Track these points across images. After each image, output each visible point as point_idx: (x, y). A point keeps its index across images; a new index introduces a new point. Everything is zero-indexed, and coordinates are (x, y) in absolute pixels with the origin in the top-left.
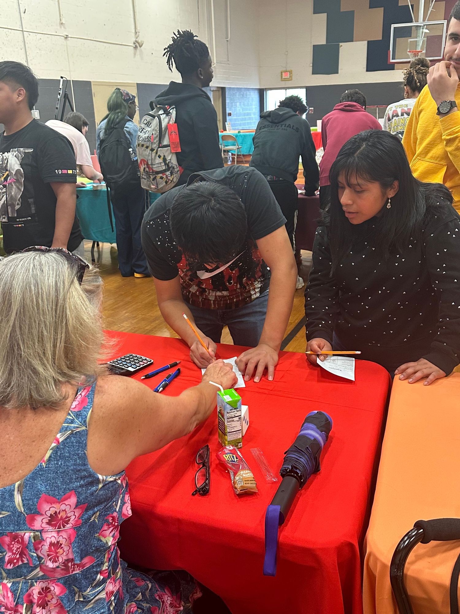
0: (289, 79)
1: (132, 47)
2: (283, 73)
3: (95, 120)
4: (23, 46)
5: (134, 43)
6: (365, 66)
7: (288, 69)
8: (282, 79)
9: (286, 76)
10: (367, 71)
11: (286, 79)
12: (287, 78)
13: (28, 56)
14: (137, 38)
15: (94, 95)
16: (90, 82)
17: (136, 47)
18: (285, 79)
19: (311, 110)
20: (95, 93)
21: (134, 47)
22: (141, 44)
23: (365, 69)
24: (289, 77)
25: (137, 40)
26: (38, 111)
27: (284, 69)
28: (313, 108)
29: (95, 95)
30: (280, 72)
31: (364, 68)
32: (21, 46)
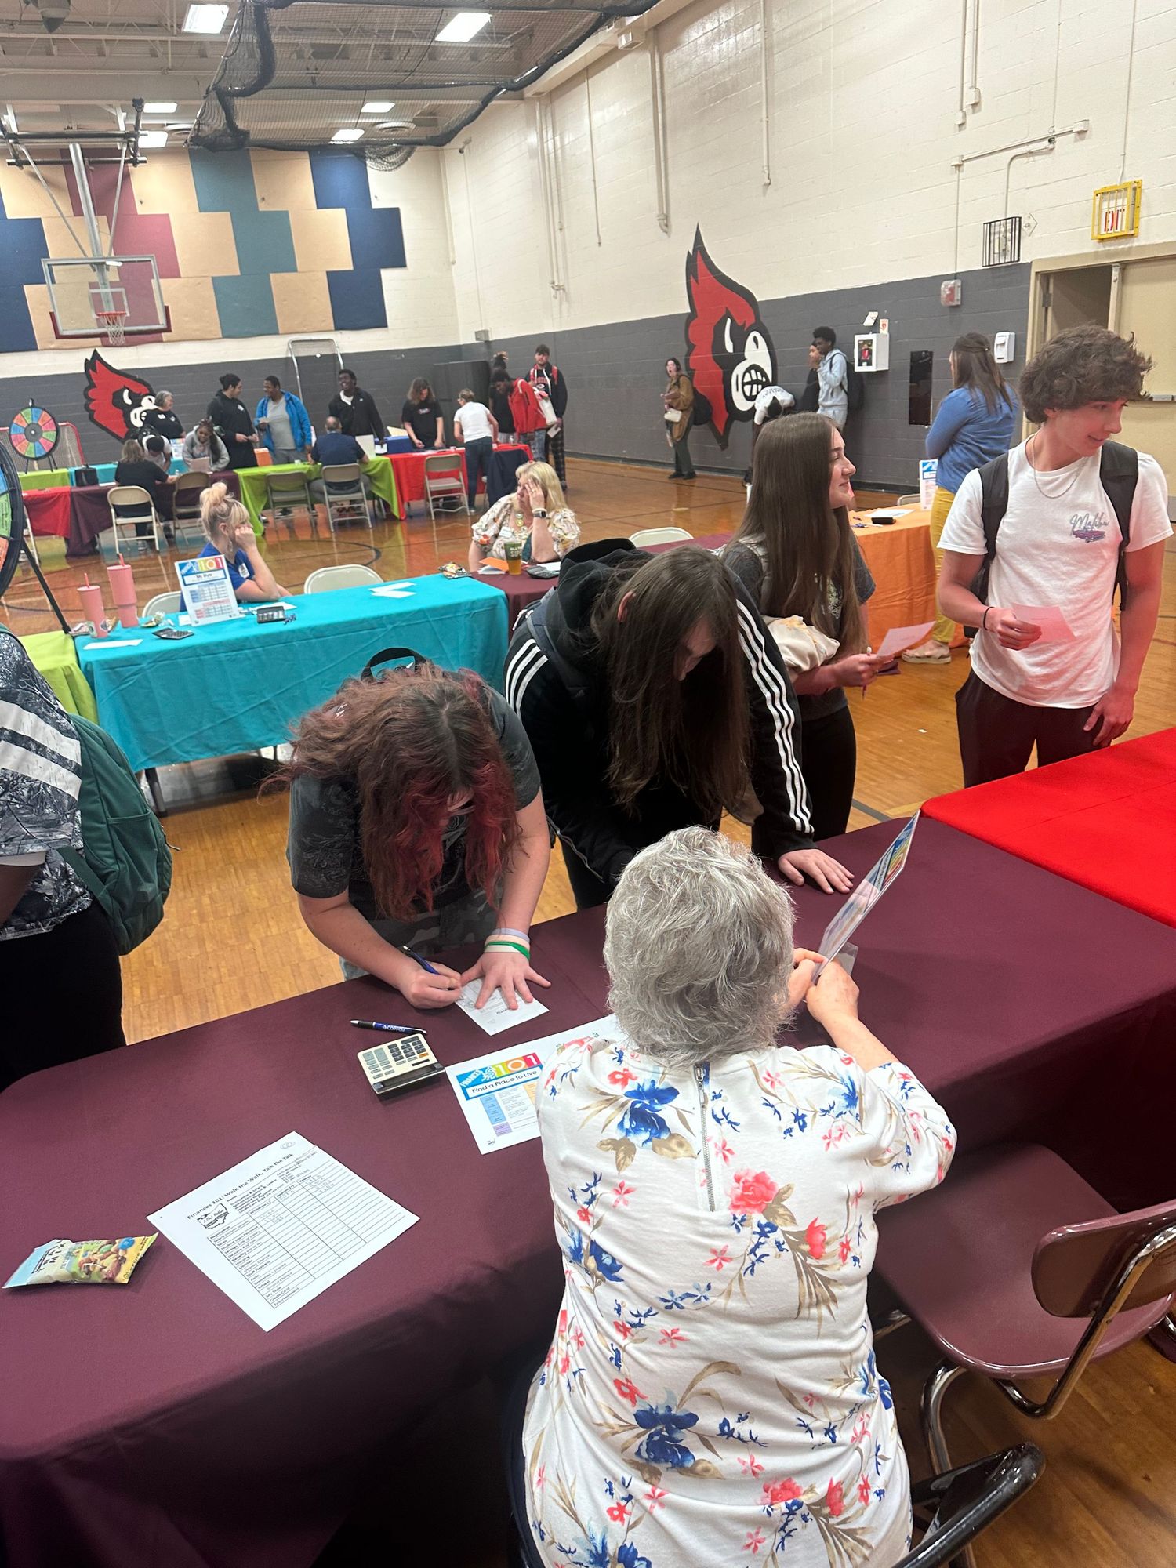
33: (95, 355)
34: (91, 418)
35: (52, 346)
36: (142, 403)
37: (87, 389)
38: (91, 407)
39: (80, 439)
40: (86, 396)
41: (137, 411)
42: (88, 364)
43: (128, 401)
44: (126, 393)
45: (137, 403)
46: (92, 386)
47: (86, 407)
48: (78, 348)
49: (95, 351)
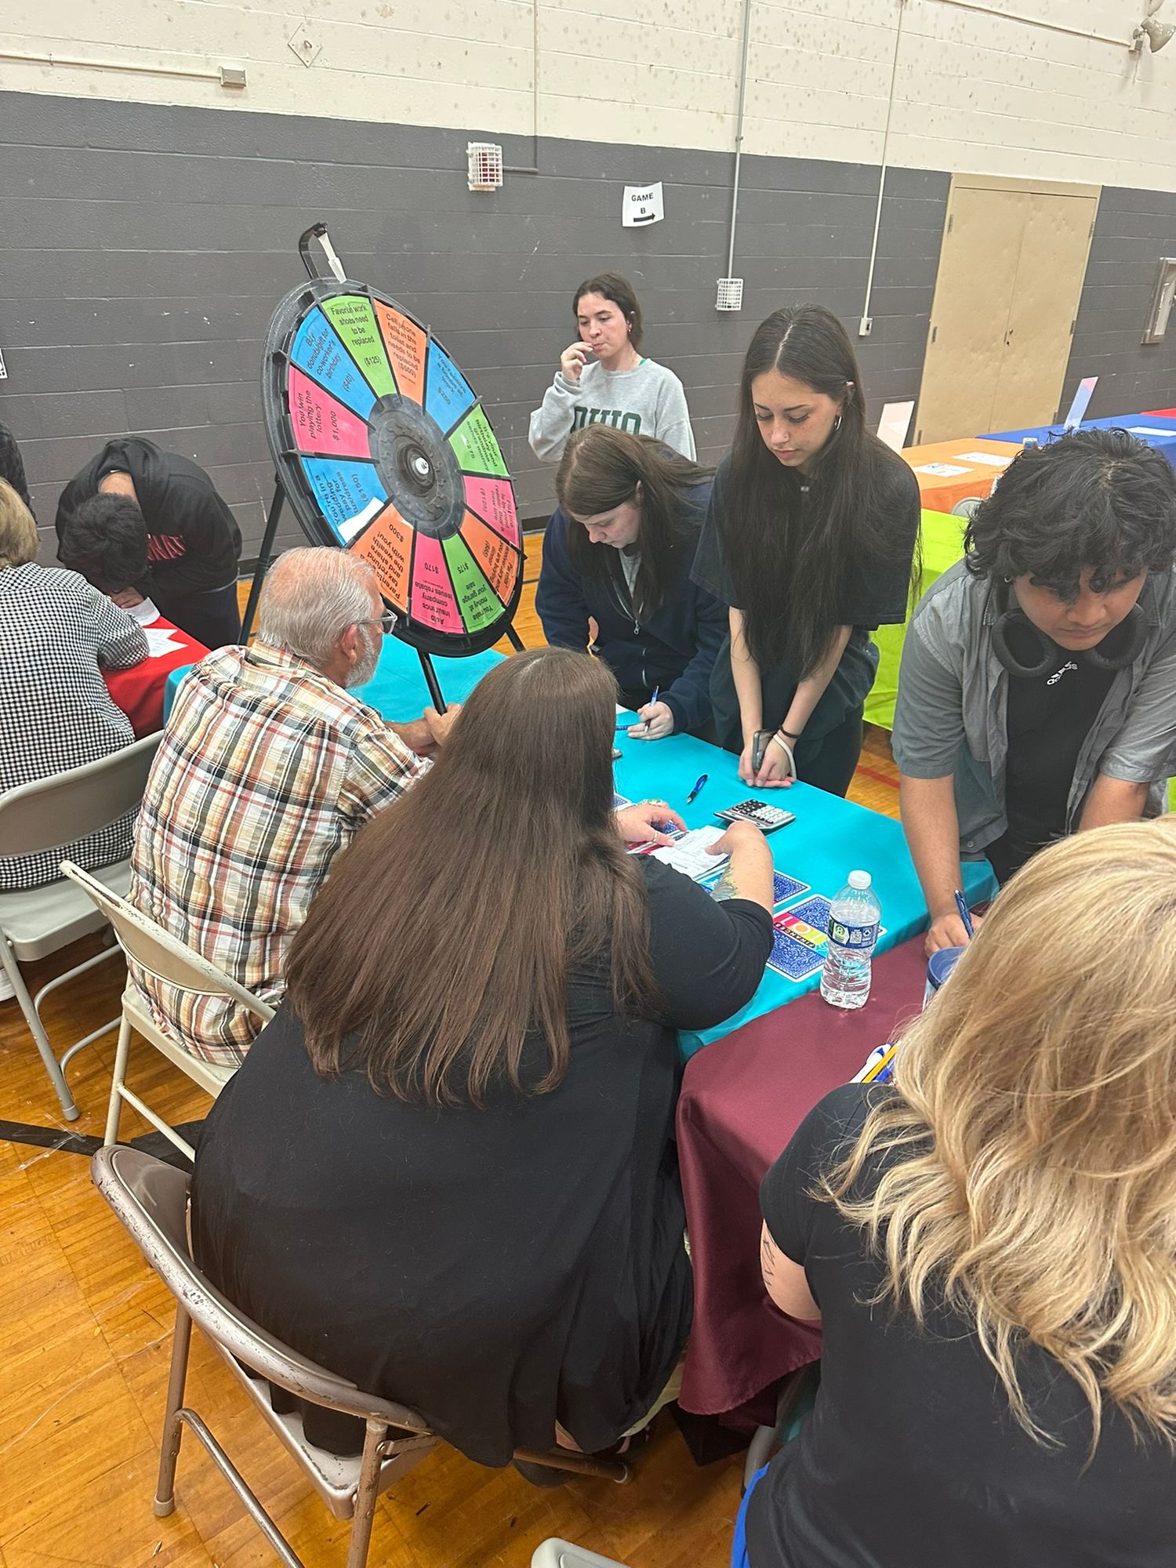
1: (1127, 49)
3: (930, 317)
4: (737, 23)
5: (1136, 35)
13: (751, 63)
14: (1150, 16)
15: (950, 226)
16: (947, 176)
17: (1136, 52)
20: (954, 220)
21: (1132, 48)
22: (1159, 40)
25: (1151, 20)
26: (742, 280)
29: (953, 229)
32: (732, 20)
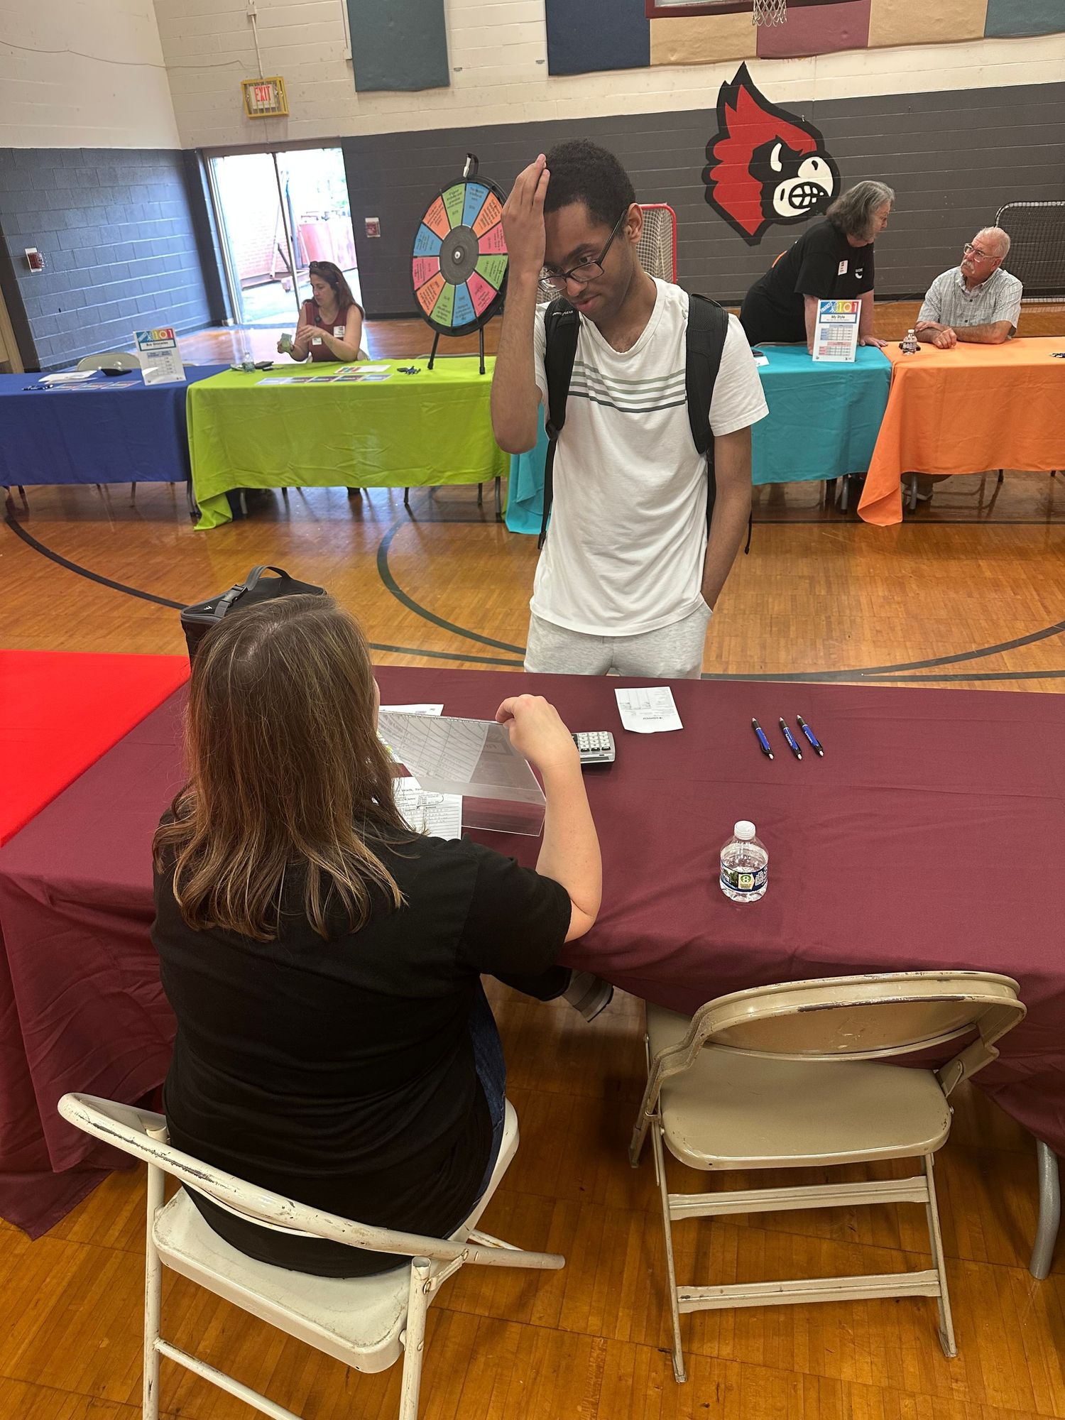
0: (277, 113)
2: (251, 89)
6: (543, 55)
7: (267, 75)
8: (250, 113)
9: (262, 99)
10: (550, 74)
11: (265, 114)
12: (267, 110)
18: (262, 110)
19: (373, 225)
23: (545, 65)
24: (273, 106)
27: (253, 77)
28: (376, 220)
30: (240, 88)
31: (539, 62)
33: (743, 75)
34: (709, 198)
35: (673, 59)
36: (799, 174)
37: (712, 142)
38: (712, 176)
39: (678, 234)
40: (709, 153)
41: (787, 185)
42: (727, 94)
43: (776, 165)
44: (779, 146)
45: (790, 170)
46: (723, 134)
47: (705, 176)
48: (714, 62)
49: (743, 67)
